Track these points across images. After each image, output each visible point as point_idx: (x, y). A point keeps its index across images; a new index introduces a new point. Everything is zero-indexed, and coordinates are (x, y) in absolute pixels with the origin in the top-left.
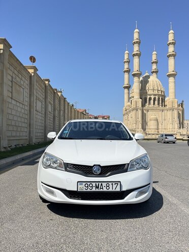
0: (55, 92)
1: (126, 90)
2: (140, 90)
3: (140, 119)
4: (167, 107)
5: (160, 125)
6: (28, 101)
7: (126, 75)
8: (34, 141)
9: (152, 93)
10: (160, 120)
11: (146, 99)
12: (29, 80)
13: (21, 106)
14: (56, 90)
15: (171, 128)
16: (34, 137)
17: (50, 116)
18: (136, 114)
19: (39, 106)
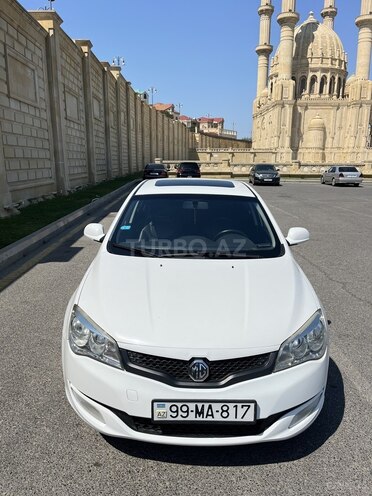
0: (104, 70)
1: (262, 59)
2: (294, 59)
3: (288, 127)
4: (349, 99)
5: (329, 140)
6: (47, 99)
7: (264, 21)
8: (68, 186)
9: (319, 65)
10: (330, 128)
11: (304, 80)
12: (43, 48)
13: (32, 112)
14: (107, 64)
15: (352, 146)
16: (67, 178)
17: (98, 128)
18: (280, 114)
19: (72, 106)
